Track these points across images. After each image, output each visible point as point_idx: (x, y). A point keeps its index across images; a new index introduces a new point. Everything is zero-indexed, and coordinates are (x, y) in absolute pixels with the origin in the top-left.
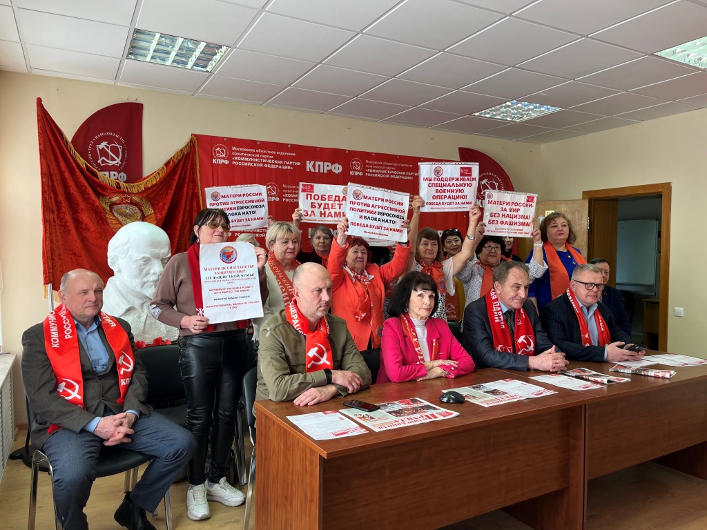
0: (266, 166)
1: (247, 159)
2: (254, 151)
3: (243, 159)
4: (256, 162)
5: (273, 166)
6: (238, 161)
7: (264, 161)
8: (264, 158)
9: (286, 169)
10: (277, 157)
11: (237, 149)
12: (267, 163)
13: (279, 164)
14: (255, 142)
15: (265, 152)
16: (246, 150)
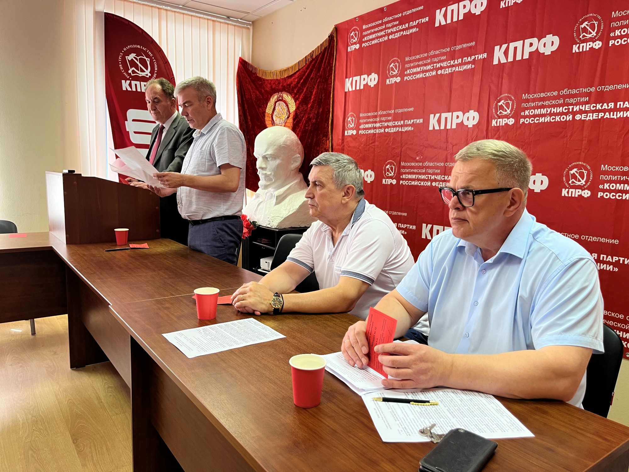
0: (390, 37)
1: (373, 36)
2: (380, 22)
3: (371, 37)
4: (381, 37)
5: (397, 35)
6: (367, 41)
7: (389, 31)
8: (389, 28)
9: (411, 34)
10: (402, 21)
11: (367, 26)
12: (392, 33)
13: (403, 30)
14: (382, 9)
15: (391, 18)
16: (374, 24)
